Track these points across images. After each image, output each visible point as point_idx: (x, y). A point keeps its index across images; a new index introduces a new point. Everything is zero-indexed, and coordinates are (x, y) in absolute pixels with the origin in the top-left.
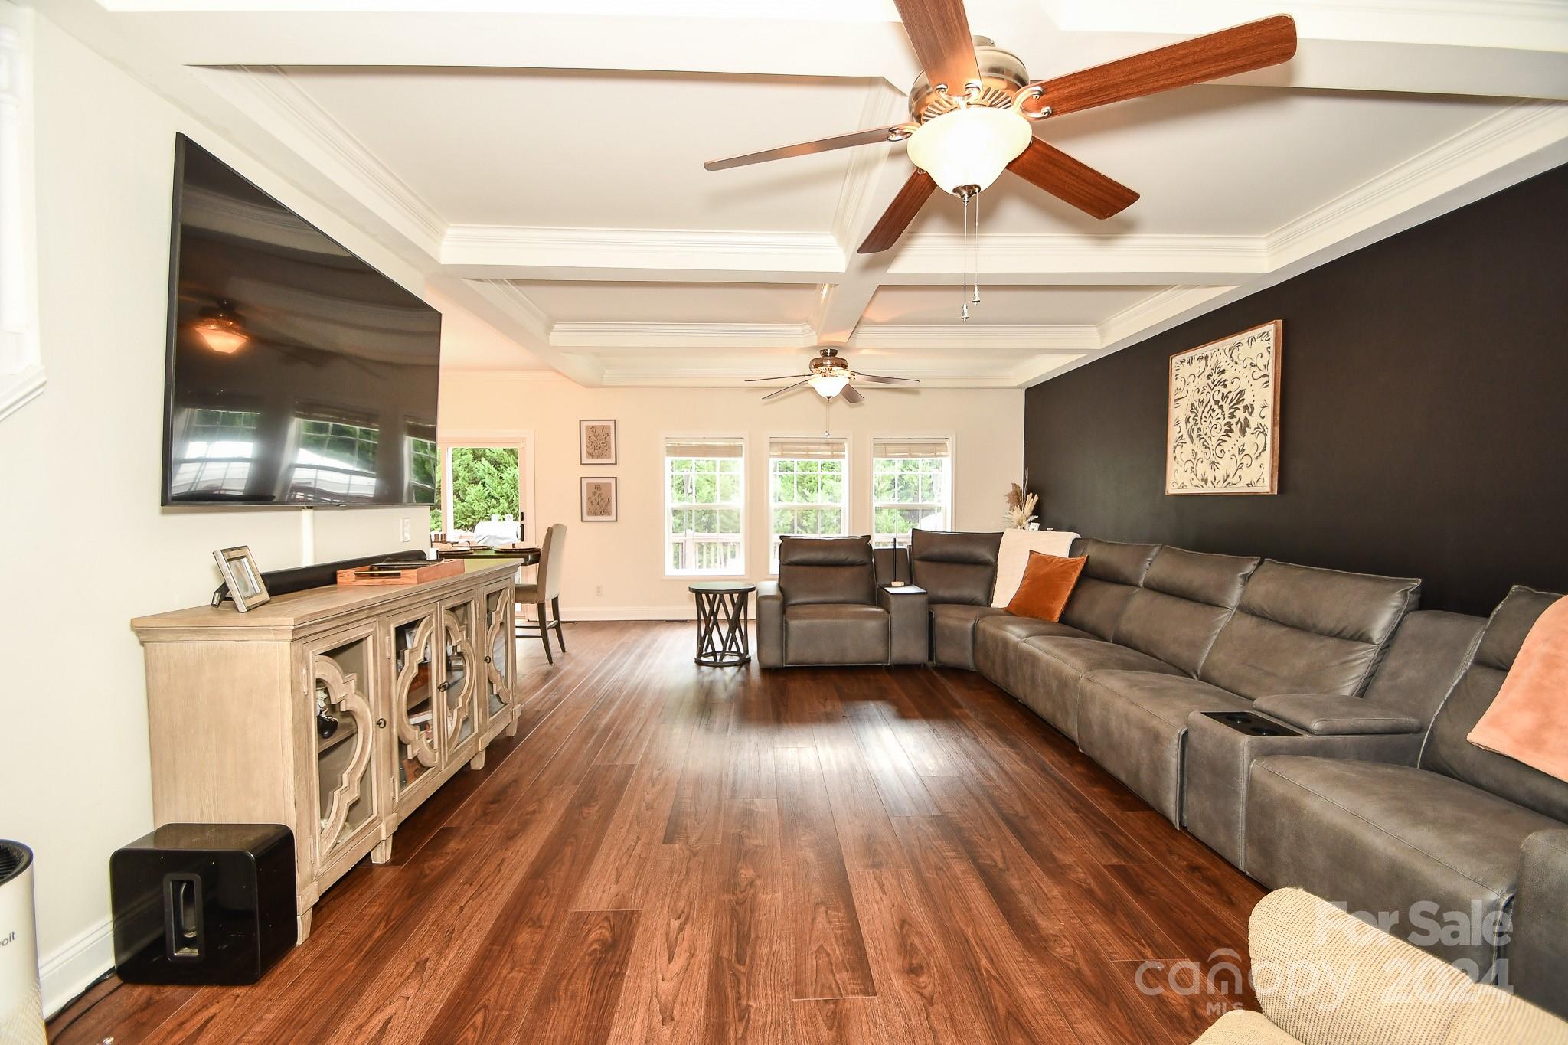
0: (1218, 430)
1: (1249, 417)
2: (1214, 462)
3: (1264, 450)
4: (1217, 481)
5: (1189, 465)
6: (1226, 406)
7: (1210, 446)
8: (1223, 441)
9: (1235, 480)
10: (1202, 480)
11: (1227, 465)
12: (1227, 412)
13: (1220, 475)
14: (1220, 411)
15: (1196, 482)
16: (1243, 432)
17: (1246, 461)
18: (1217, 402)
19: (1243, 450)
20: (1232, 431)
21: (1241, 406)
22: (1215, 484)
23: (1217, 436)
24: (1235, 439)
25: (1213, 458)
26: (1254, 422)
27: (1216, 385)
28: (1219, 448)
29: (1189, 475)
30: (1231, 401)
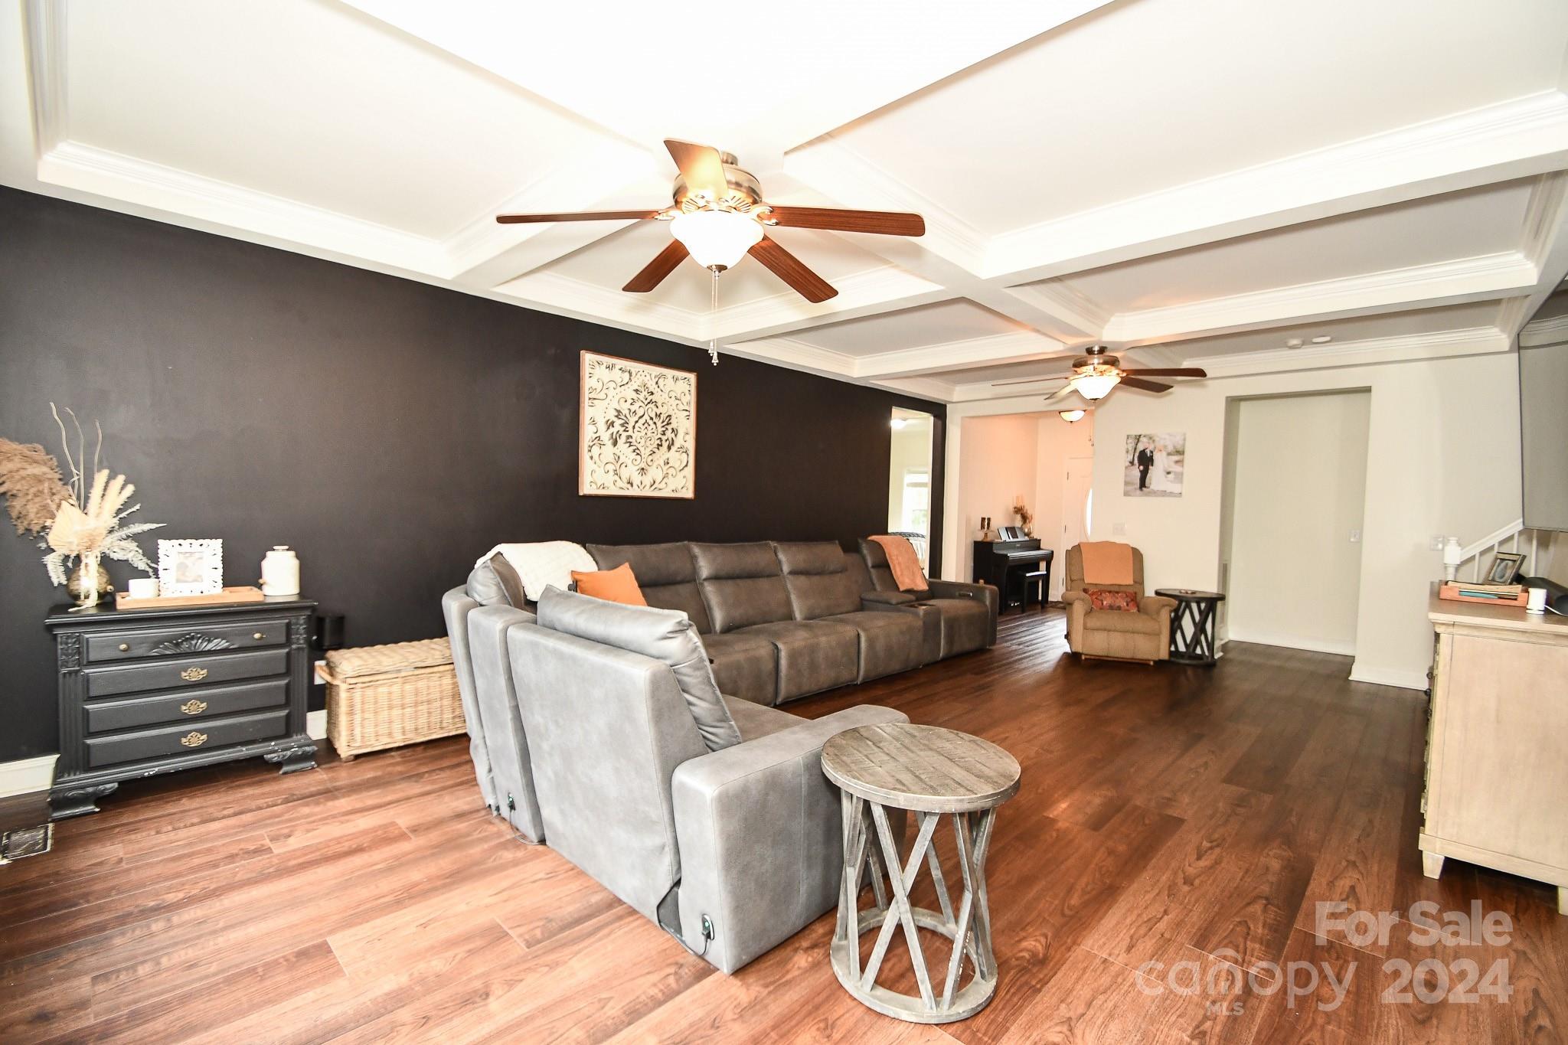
0: (652, 442)
1: (674, 438)
2: (643, 469)
3: (686, 466)
4: (643, 485)
5: (610, 467)
6: (659, 424)
7: (642, 454)
8: (654, 452)
9: (662, 485)
10: (629, 483)
11: (654, 473)
12: (660, 430)
13: (647, 480)
14: (654, 426)
15: (619, 483)
16: (669, 448)
17: (672, 471)
18: (652, 419)
19: (668, 463)
20: (661, 445)
21: (669, 427)
22: (641, 487)
23: (651, 448)
24: (663, 454)
25: (643, 465)
26: (678, 442)
27: (649, 403)
28: (651, 458)
29: (611, 476)
30: (663, 422)
